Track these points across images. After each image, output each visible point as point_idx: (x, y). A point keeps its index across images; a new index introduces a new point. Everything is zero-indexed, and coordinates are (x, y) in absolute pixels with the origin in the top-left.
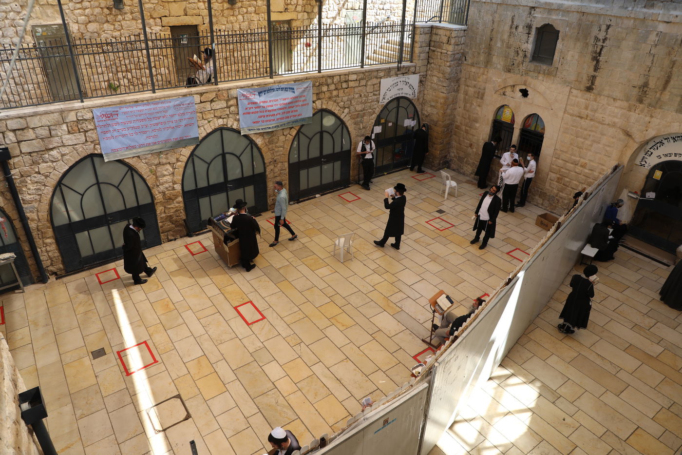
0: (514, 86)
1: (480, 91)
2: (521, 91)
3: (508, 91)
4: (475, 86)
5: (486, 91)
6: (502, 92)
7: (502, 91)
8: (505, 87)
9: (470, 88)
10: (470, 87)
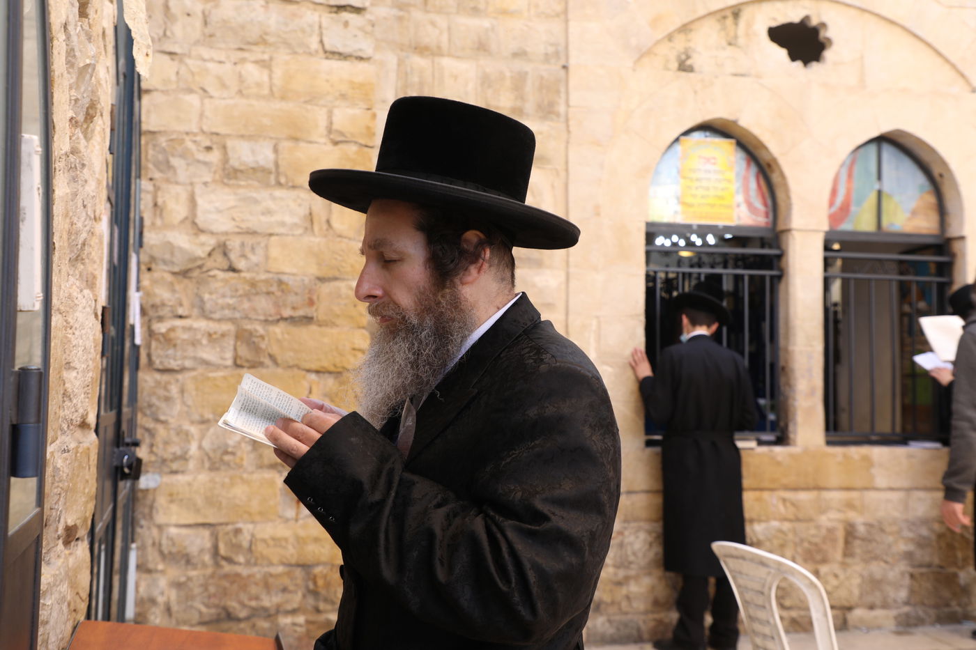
0: (736, 13)
1: (528, 67)
2: (780, 35)
3: (706, 43)
4: (482, 47)
5: (572, 62)
6: (673, 56)
7: (670, 52)
8: (685, 29)
9: (446, 62)
10: (450, 55)
